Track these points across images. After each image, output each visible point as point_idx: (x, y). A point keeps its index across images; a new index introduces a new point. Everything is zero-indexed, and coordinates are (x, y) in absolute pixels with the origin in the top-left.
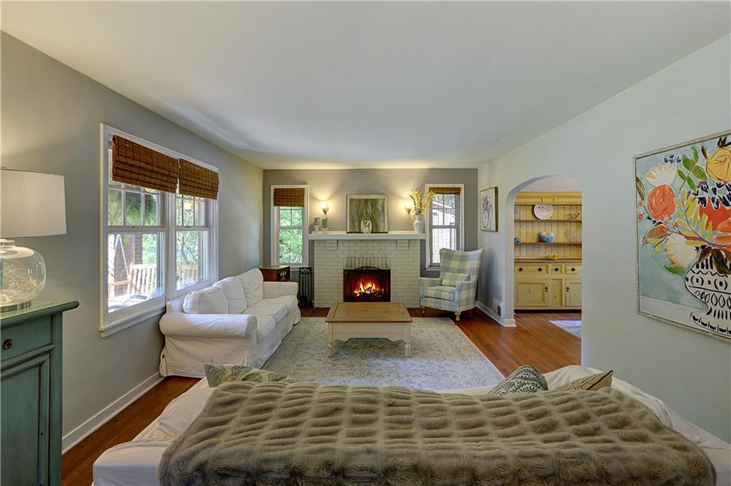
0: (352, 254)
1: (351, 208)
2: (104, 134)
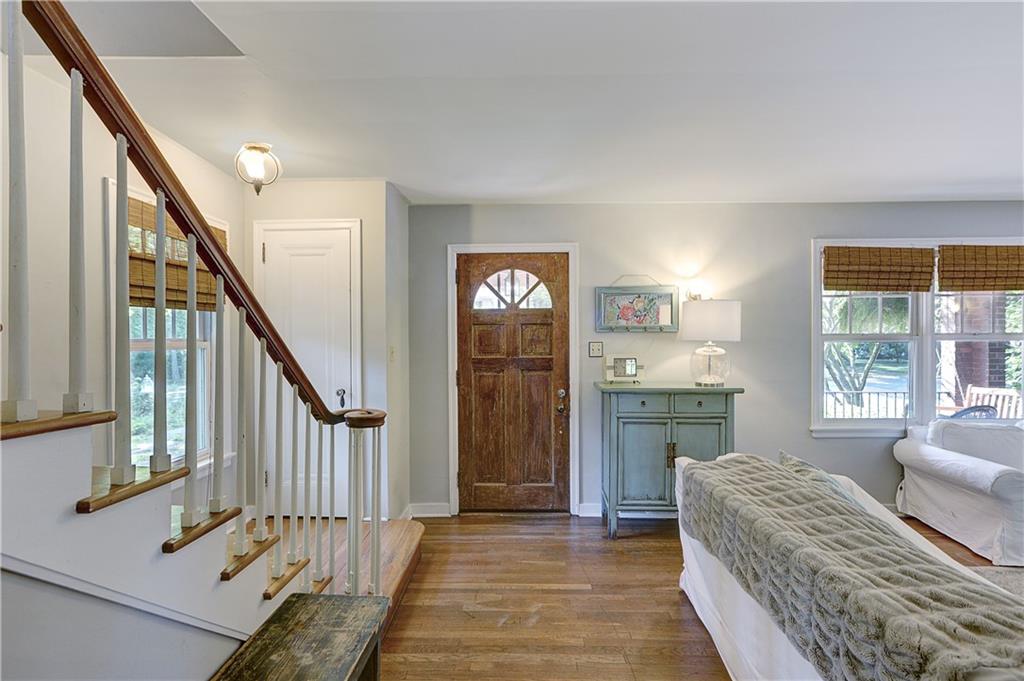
2: (815, 249)
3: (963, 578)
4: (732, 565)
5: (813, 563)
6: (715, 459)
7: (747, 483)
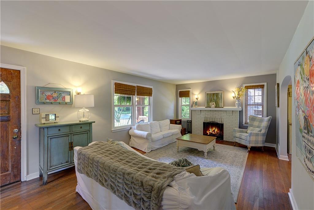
0: (207, 116)
1: (207, 97)
2: (113, 82)
3: (153, 162)
4: (97, 179)
5: (123, 171)
6: (88, 145)
7: (100, 151)
